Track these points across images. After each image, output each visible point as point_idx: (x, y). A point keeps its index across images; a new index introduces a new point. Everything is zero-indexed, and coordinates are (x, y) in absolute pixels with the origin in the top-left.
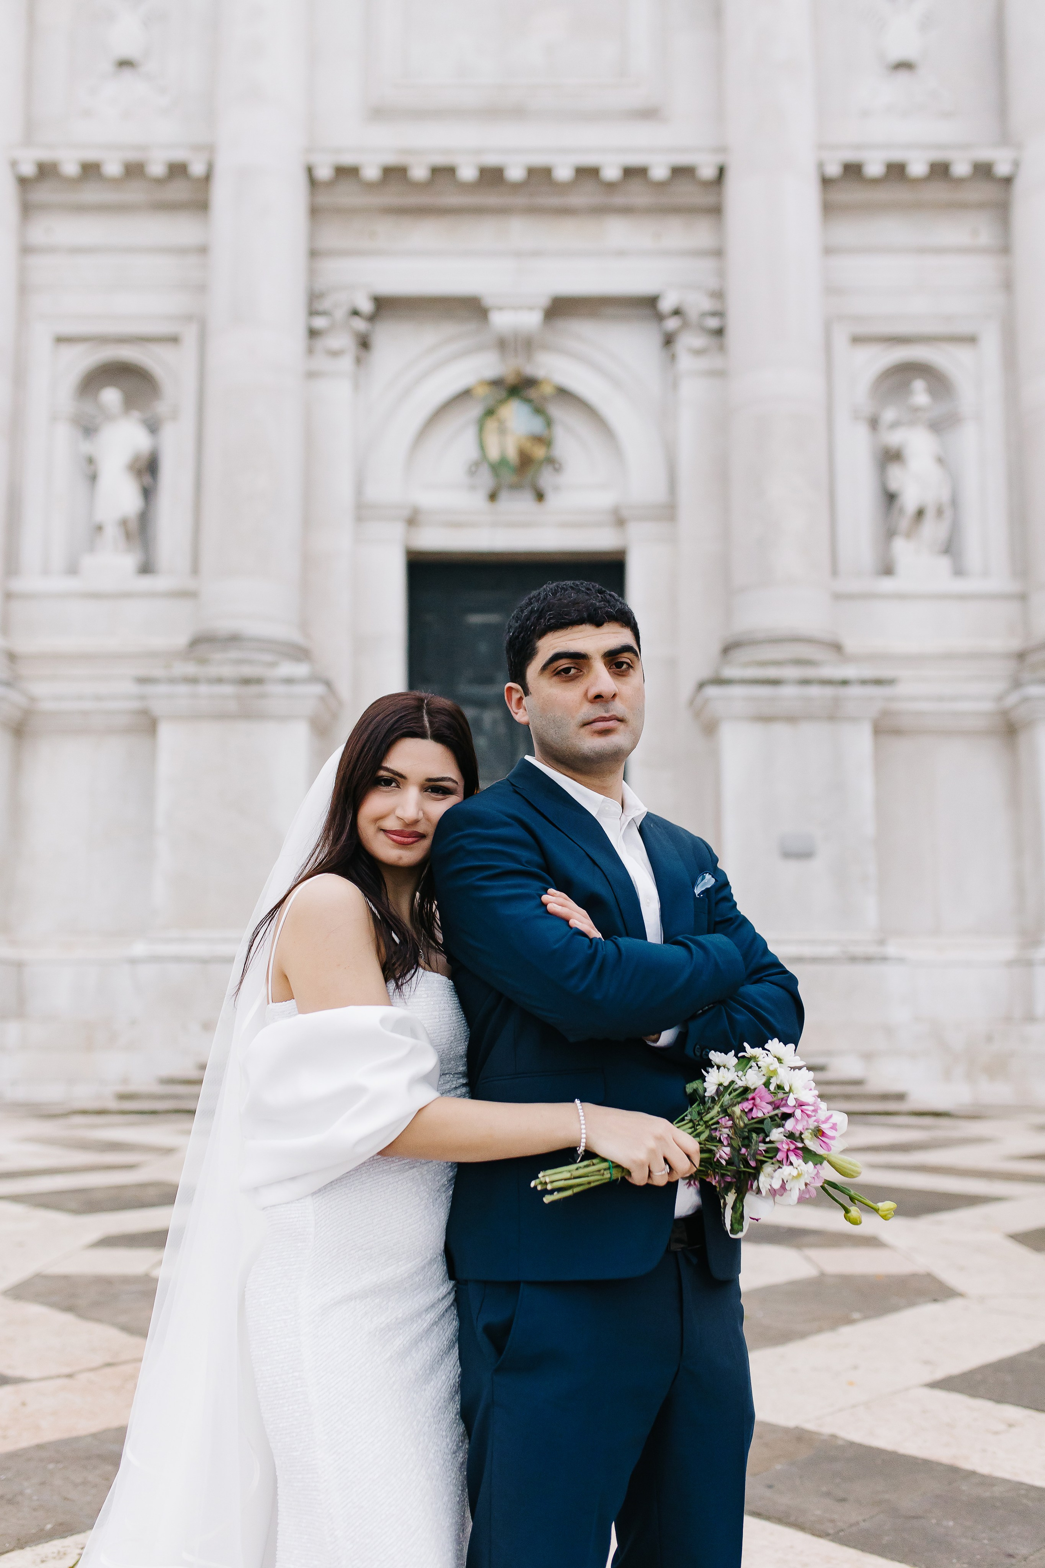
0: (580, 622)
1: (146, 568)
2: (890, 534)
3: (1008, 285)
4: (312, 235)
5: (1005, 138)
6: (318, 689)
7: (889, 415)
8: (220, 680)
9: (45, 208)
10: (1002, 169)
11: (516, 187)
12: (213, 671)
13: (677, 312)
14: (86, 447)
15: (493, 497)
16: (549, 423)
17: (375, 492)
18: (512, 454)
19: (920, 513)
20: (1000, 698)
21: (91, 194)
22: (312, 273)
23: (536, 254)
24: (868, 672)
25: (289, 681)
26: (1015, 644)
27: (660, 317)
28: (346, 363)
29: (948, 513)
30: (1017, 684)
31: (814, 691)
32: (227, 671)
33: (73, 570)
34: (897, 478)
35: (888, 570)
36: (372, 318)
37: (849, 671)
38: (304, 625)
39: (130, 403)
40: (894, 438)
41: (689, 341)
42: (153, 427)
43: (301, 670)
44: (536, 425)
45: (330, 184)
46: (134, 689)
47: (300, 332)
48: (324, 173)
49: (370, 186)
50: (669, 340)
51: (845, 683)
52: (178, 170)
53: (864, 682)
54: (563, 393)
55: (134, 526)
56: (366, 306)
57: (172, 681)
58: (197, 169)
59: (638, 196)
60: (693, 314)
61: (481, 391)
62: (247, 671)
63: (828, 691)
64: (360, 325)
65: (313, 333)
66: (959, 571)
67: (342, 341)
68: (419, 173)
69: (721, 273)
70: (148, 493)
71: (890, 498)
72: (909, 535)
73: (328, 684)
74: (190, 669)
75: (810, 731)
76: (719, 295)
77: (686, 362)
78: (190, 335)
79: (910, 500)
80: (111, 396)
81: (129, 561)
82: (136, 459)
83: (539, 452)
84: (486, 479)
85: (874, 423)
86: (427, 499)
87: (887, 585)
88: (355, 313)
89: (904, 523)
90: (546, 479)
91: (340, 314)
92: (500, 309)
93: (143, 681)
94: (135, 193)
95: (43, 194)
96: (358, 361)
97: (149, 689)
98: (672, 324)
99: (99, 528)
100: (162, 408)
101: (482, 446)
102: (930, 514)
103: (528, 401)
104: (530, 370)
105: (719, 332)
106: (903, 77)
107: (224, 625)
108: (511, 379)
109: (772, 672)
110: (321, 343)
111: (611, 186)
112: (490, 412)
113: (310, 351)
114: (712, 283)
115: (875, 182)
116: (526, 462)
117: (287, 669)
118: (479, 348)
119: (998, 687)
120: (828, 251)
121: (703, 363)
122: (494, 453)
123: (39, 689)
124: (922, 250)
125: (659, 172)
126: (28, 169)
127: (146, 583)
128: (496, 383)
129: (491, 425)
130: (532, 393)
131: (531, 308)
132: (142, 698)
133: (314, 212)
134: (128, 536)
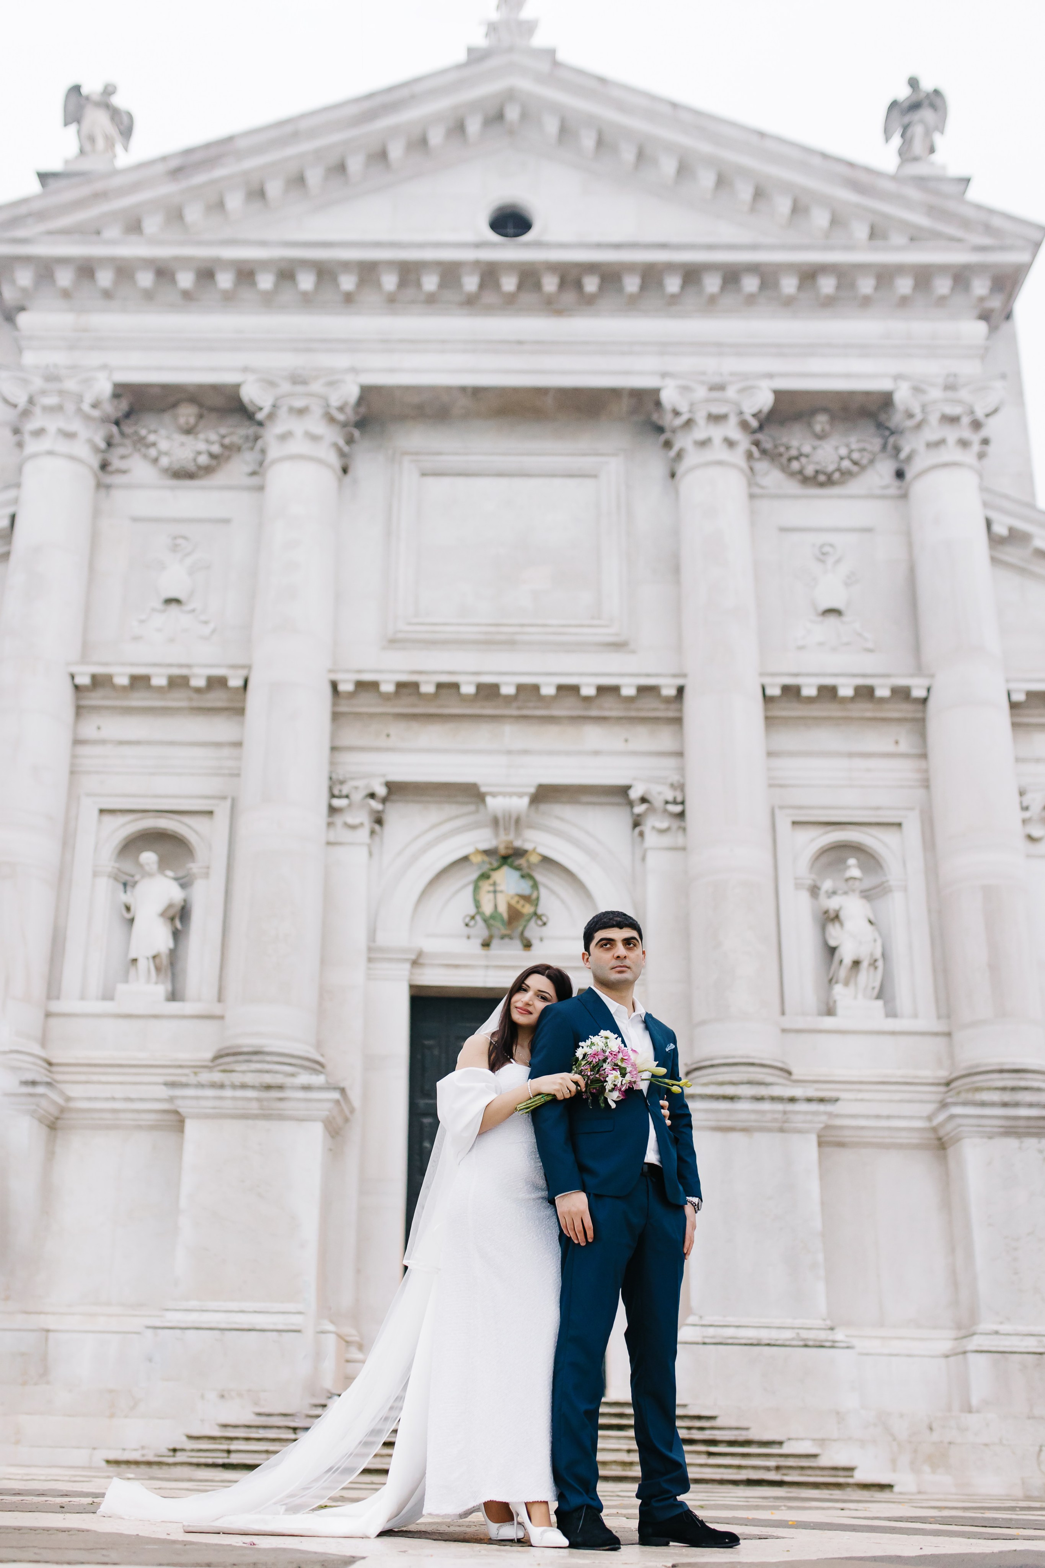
0: (613, 926)
1: (174, 996)
2: (831, 981)
3: (926, 784)
4: (334, 735)
5: (919, 669)
6: (336, 1095)
7: (827, 885)
8: (244, 1086)
9: (96, 709)
10: (918, 693)
11: (509, 700)
12: (237, 1078)
13: (643, 800)
14: (124, 898)
15: (486, 945)
16: (535, 886)
17: (383, 939)
18: (503, 909)
19: (856, 963)
20: (930, 1118)
21: (138, 700)
22: (332, 763)
23: (525, 752)
24: (811, 1092)
25: (307, 1088)
26: (943, 1074)
27: (631, 804)
28: (363, 835)
29: (880, 964)
30: (944, 1105)
31: (766, 1106)
32: (249, 1079)
33: (108, 996)
34: (835, 935)
35: (830, 1011)
36: (384, 800)
37: (798, 1092)
38: (319, 1045)
39: (164, 864)
40: (833, 904)
41: (653, 822)
42: (185, 883)
43: (318, 1080)
44: (524, 887)
45: (351, 695)
46: (164, 1092)
47: (324, 810)
48: (346, 687)
49: (386, 698)
50: (636, 823)
51: (792, 1100)
52: (217, 683)
53: (809, 1100)
54: (546, 860)
55: (165, 960)
56: (381, 791)
57: (200, 1086)
58: (235, 682)
59: (610, 707)
60: (658, 802)
61: (477, 859)
62: (268, 1079)
63: (779, 1107)
64: (375, 805)
65: (333, 810)
66: (891, 1013)
67: (362, 817)
68: (428, 688)
69: (682, 770)
70: (177, 935)
71: (832, 951)
72: (846, 984)
73: (343, 1091)
74: (217, 1076)
75: (762, 1139)
76: (681, 787)
77: (651, 839)
78: (222, 811)
79: (847, 954)
80: (149, 858)
81: (161, 990)
82: (170, 906)
83: (528, 909)
84: (480, 930)
85: (814, 891)
86: (429, 945)
87: (828, 1022)
88: (372, 796)
89: (843, 973)
90: (533, 931)
91: (357, 797)
92: (494, 795)
93: (172, 1085)
94: (178, 699)
95: (94, 699)
96: (373, 832)
97: (178, 1092)
98: (639, 809)
99: (135, 961)
100: (194, 867)
101: (477, 904)
102: (865, 965)
103: (518, 868)
104: (518, 843)
105: (681, 815)
106: (832, 620)
107: (248, 1042)
108: (503, 851)
109: (730, 1090)
110: (339, 820)
111: (587, 699)
112: (485, 876)
113: (330, 825)
114: (675, 778)
115: (810, 700)
116: (514, 916)
117: (305, 1078)
118: (477, 826)
119: (930, 1108)
120: (770, 754)
121: (666, 840)
122: (488, 909)
123: (74, 1091)
124: (851, 755)
125: (628, 691)
126: (84, 680)
127: (175, 1007)
128: (487, 852)
129: (486, 886)
130: (522, 862)
131: (520, 795)
132: (171, 1099)
133: (336, 716)
134: (158, 969)
